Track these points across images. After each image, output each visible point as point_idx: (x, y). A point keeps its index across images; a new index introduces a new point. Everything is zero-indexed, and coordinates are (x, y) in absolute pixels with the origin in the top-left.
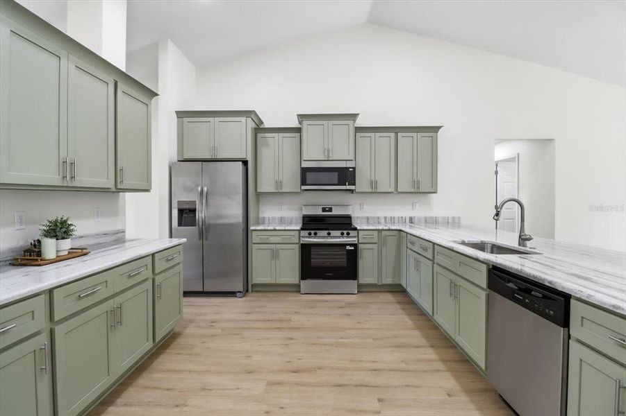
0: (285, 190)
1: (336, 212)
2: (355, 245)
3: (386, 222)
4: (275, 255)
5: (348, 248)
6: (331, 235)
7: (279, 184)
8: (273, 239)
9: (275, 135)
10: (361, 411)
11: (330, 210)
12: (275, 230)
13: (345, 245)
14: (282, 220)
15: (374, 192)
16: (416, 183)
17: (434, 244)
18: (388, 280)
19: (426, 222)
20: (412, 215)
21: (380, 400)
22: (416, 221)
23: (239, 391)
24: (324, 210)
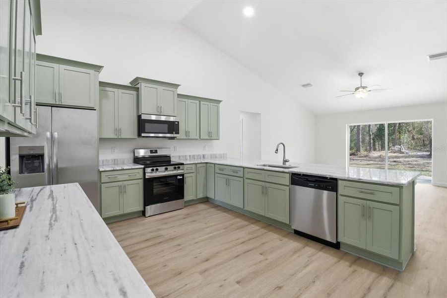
0: (123, 136)
1: (160, 153)
2: (183, 175)
3: (190, 158)
4: (122, 191)
5: (179, 177)
6: (159, 170)
7: (118, 131)
8: (120, 178)
9: (116, 90)
10: (260, 262)
11: (156, 152)
12: (123, 170)
13: (176, 176)
14: (115, 162)
15: (188, 139)
16: (210, 133)
17: (244, 168)
18: (201, 196)
19: (211, 157)
20: (204, 153)
21: (261, 254)
22: (206, 157)
23: (188, 286)
24: (151, 152)
